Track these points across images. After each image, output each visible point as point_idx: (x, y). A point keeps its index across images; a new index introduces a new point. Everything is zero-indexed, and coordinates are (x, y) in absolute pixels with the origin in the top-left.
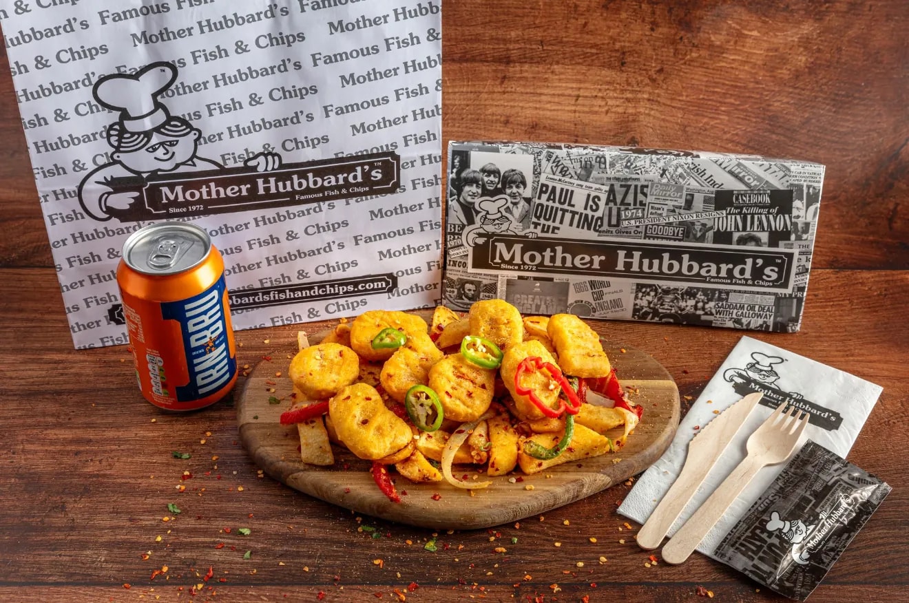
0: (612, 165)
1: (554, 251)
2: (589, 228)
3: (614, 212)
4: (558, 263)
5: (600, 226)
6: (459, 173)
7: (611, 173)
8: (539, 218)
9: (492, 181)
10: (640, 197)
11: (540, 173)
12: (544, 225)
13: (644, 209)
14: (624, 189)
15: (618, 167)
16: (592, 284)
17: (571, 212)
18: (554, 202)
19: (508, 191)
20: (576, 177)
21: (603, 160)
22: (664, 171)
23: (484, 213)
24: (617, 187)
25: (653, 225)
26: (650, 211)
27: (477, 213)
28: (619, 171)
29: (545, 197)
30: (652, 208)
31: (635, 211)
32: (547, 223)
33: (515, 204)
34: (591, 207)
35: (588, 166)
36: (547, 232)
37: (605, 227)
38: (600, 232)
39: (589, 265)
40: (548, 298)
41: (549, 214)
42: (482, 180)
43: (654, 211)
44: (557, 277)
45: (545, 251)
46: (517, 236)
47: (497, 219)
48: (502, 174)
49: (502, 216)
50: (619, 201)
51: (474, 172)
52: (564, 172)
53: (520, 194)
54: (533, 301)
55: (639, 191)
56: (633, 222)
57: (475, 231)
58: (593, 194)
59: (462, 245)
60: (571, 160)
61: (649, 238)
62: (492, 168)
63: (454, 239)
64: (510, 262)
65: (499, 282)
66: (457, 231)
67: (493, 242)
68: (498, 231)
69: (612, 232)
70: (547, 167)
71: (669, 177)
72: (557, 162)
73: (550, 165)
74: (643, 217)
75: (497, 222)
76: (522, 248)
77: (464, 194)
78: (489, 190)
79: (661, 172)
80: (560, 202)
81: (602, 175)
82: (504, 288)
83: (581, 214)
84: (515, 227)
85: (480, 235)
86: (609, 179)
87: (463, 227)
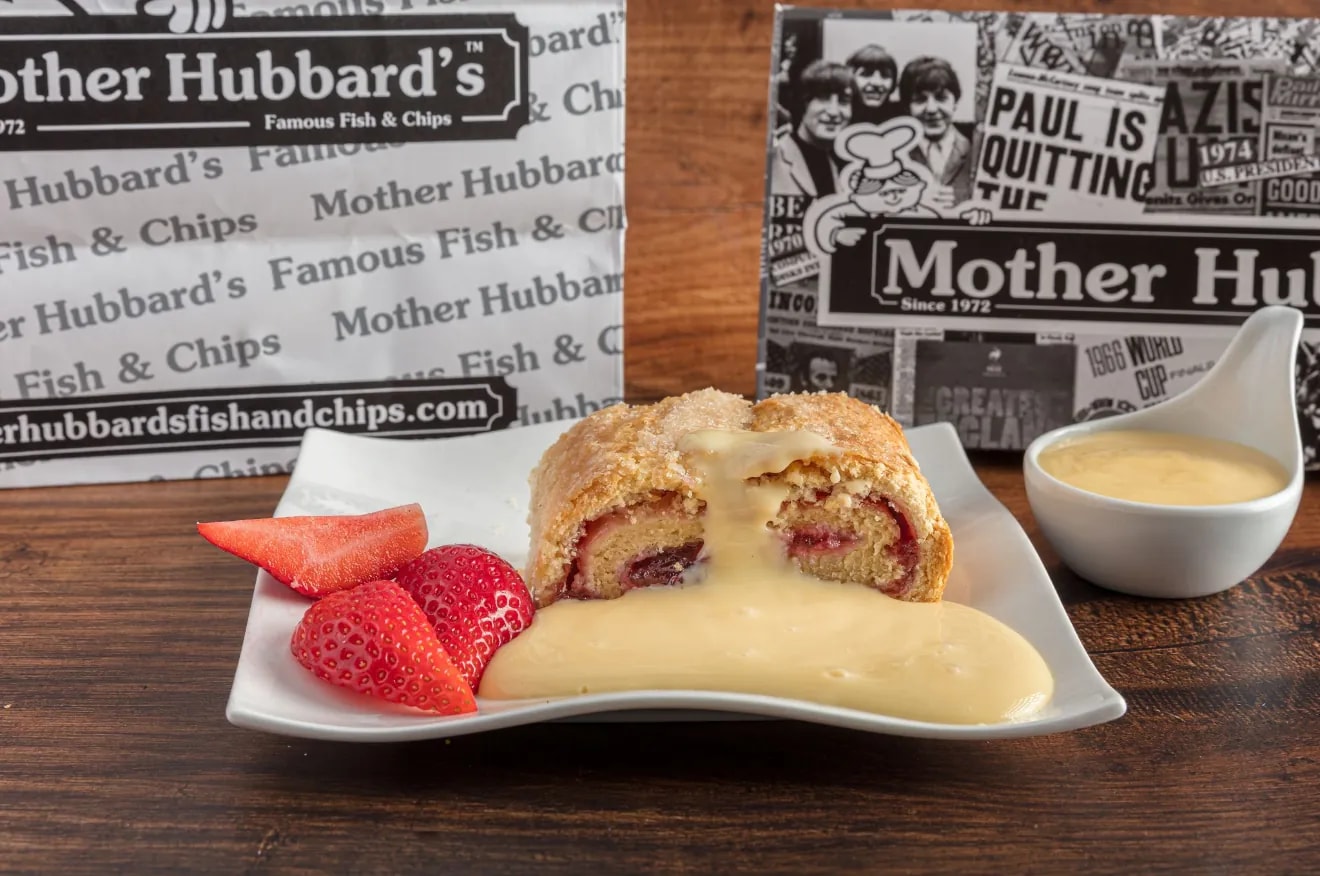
0: (1170, 38)
1: (1034, 256)
2: (1121, 193)
3: (1182, 150)
4: (1047, 290)
5: (1150, 186)
6: (795, 72)
7: (1167, 56)
8: (993, 172)
9: (876, 89)
10: (1245, 111)
11: (993, 64)
12: (1008, 190)
13: (1254, 142)
14: (1201, 94)
15: (1184, 43)
16: (1136, 346)
17: (1074, 153)
18: (1030, 127)
19: (917, 108)
20: (1082, 69)
21: (1145, 28)
22: (1299, 48)
23: (857, 165)
24: (1185, 88)
25: (1281, 179)
26: (1272, 143)
27: (842, 164)
28: (1186, 52)
29: (1007, 118)
30: (1278, 136)
31: (1232, 145)
32: (1015, 184)
33: (934, 139)
34: (1124, 139)
35: (1111, 44)
36: (1017, 206)
37: (1161, 189)
38: (1149, 201)
39: (1123, 293)
40: (1024, 396)
41: (1022, 161)
42: (853, 84)
43: (1281, 144)
44: (1047, 331)
45: (1011, 257)
46: (940, 221)
47: (892, 179)
48: (900, 70)
49: (903, 171)
50: (1191, 120)
51: (833, 66)
52: (1052, 59)
53: (945, 116)
54: (984, 405)
55: (1240, 95)
56: (1230, 172)
57: (836, 212)
58: (1126, 108)
59: (804, 250)
60: (1068, 31)
61: (1275, 211)
62: (877, 55)
63: (784, 234)
64: (925, 292)
65: (898, 351)
66: (791, 214)
67: (882, 238)
68: (893, 210)
69: (1178, 201)
70: (1009, 48)
71: (1312, 60)
72: (1034, 38)
73: (1018, 43)
74: (1254, 159)
75: (889, 185)
76: (955, 252)
77: (809, 119)
78: (872, 109)
79: (1292, 50)
80: (1045, 130)
81: (1143, 63)
82: (911, 370)
83: (1100, 158)
84: (932, 198)
85: (850, 222)
86: (1163, 71)
87: (805, 202)
